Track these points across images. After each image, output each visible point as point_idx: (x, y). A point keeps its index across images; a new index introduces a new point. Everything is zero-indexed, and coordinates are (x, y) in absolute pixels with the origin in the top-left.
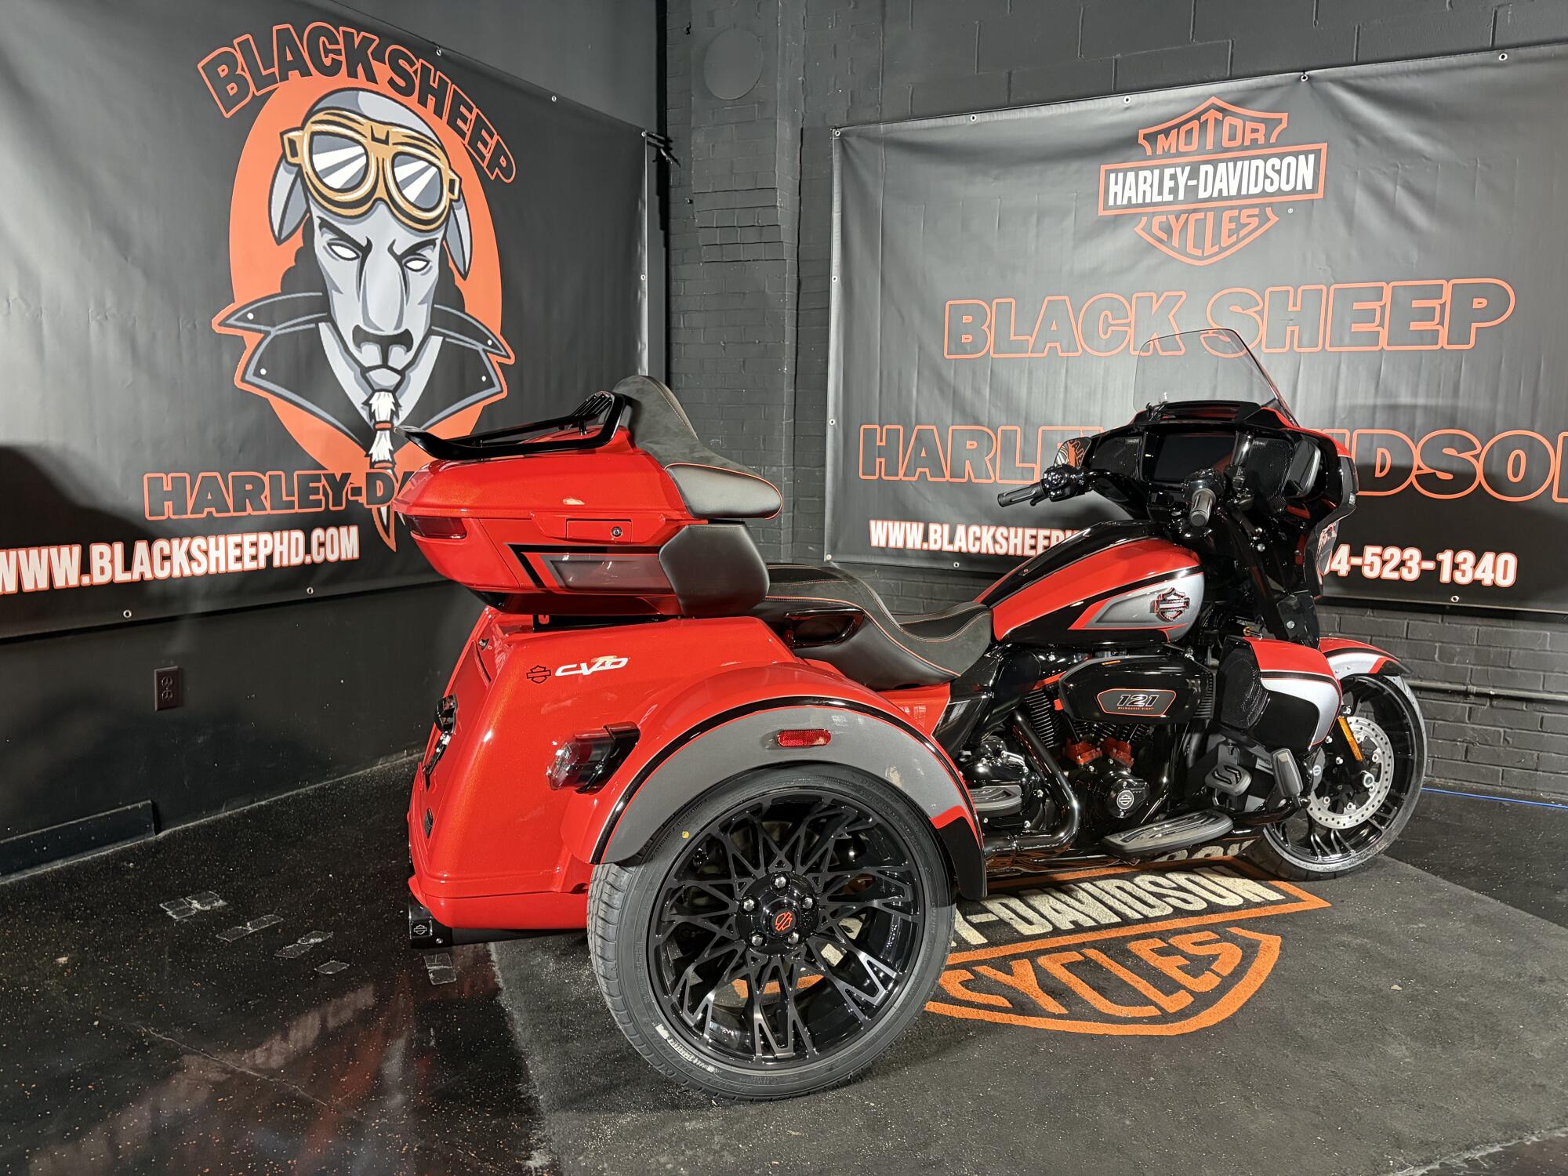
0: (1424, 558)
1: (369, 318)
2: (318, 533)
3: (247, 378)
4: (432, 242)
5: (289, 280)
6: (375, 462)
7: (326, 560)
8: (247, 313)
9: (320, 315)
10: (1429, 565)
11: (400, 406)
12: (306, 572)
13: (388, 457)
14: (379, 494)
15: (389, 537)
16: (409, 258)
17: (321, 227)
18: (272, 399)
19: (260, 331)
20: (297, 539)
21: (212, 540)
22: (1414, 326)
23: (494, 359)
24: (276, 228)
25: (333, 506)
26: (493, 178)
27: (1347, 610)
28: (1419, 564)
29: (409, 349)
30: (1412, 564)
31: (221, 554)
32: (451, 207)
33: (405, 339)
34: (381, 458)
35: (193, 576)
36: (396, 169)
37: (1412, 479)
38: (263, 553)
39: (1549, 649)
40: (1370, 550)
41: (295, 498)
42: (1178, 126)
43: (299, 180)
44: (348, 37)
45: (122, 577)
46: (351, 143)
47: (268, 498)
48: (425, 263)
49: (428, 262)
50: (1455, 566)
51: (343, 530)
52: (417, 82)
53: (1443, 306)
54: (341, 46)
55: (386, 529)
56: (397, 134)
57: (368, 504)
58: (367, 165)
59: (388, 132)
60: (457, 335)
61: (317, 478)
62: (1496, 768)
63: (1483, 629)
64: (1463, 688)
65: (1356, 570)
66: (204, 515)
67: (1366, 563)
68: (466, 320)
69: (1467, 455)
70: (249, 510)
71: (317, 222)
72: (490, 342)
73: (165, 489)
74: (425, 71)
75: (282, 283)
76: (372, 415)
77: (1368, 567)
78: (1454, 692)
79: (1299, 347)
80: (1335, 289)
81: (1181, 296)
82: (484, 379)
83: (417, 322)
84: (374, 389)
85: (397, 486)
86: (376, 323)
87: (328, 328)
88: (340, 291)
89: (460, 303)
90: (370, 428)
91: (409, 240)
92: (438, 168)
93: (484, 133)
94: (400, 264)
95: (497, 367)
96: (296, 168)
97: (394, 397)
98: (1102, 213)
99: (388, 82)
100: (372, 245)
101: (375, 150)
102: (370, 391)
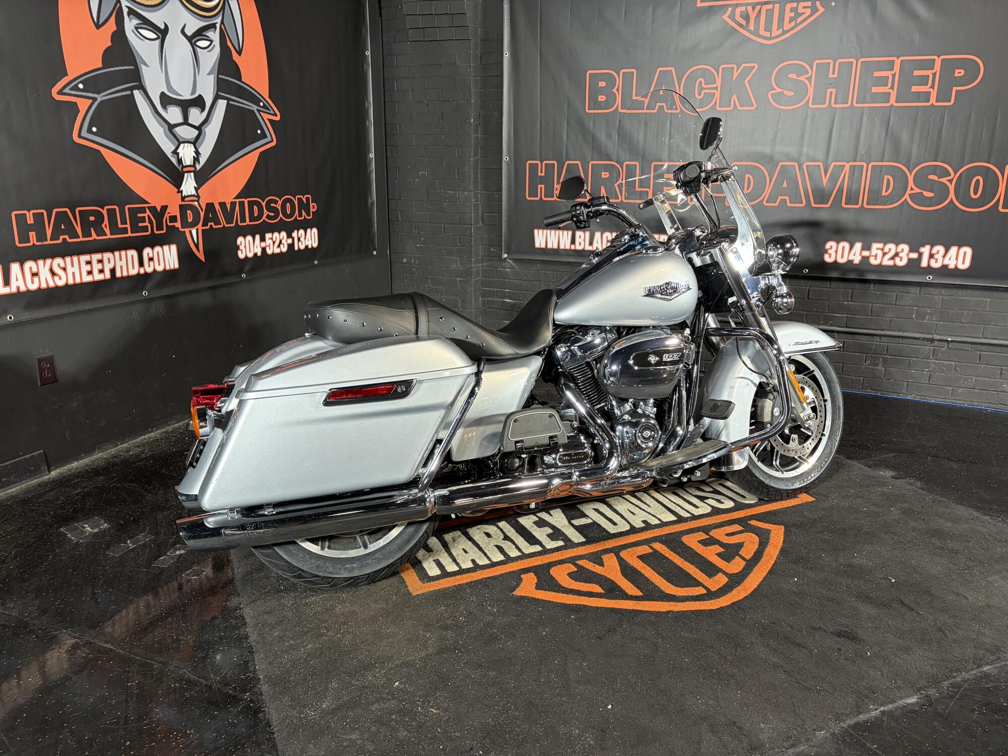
0: (911, 251)
1: (171, 86)
2: (147, 251)
3: (83, 135)
4: (213, 26)
5: (109, 57)
6: (185, 197)
7: (155, 270)
8: (77, 85)
9: (134, 84)
10: (914, 256)
11: (200, 154)
12: (141, 280)
13: (194, 192)
14: (190, 220)
15: (199, 250)
16: (197, 38)
17: (129, 14)
18: (102, 150)
19: (89, 98)
20: (132, 256)
21: (68, 259)
22: (915, 89)
23: (265, 116)
24: (95, 15)
25: (157, 230)
27: (857, 287)
28: (908, 255)
29: (203, 110)
30: (903, 254)
31: (76, 269)
33: (199, 102)
34: (189, 194)
35: (56, 287)
37: (907, 196)
38: (108, 268)
39: (988, 309)
40: (875, 246)
41: (128, 226)
47: (108, 226)
48: (210, 42)
49: (211, 41)
50: (931, 256)
51: (166, 248)
53: (934, 75)
55: (197, 246)
57: (182, 228)
60: (237, 99)
61: (143, 210)
62: (948, 388)
63: (945, 298)
64: (930, 336)
65: (865, 259)
66: (60, 241)
67: (872, 254)
68: (243, 87)
69: (944, 180)
70: (94, 236)
71: (125, 10)
72: (261, 104)
73: (29, 222)
75: (103, 59)
76: (180, 161)
77: (874, 258)
78: (924, 339)
79: (835, 104)
80: (862, 62)
81: (755, 67)
82: (259, 132)
83: (207, 88)
84: (179, 142)
85: (202, 214)
86: (177, 91)
87: (141, 94)
88: (146, 65)
89: (238, 74)
90: (178, 170)
91: (198, 24)
94: (191, 43)
95: (268, 123)
97: (195, 147)
98: (699, 4)
100: (168, 28)
102: (177, 143)
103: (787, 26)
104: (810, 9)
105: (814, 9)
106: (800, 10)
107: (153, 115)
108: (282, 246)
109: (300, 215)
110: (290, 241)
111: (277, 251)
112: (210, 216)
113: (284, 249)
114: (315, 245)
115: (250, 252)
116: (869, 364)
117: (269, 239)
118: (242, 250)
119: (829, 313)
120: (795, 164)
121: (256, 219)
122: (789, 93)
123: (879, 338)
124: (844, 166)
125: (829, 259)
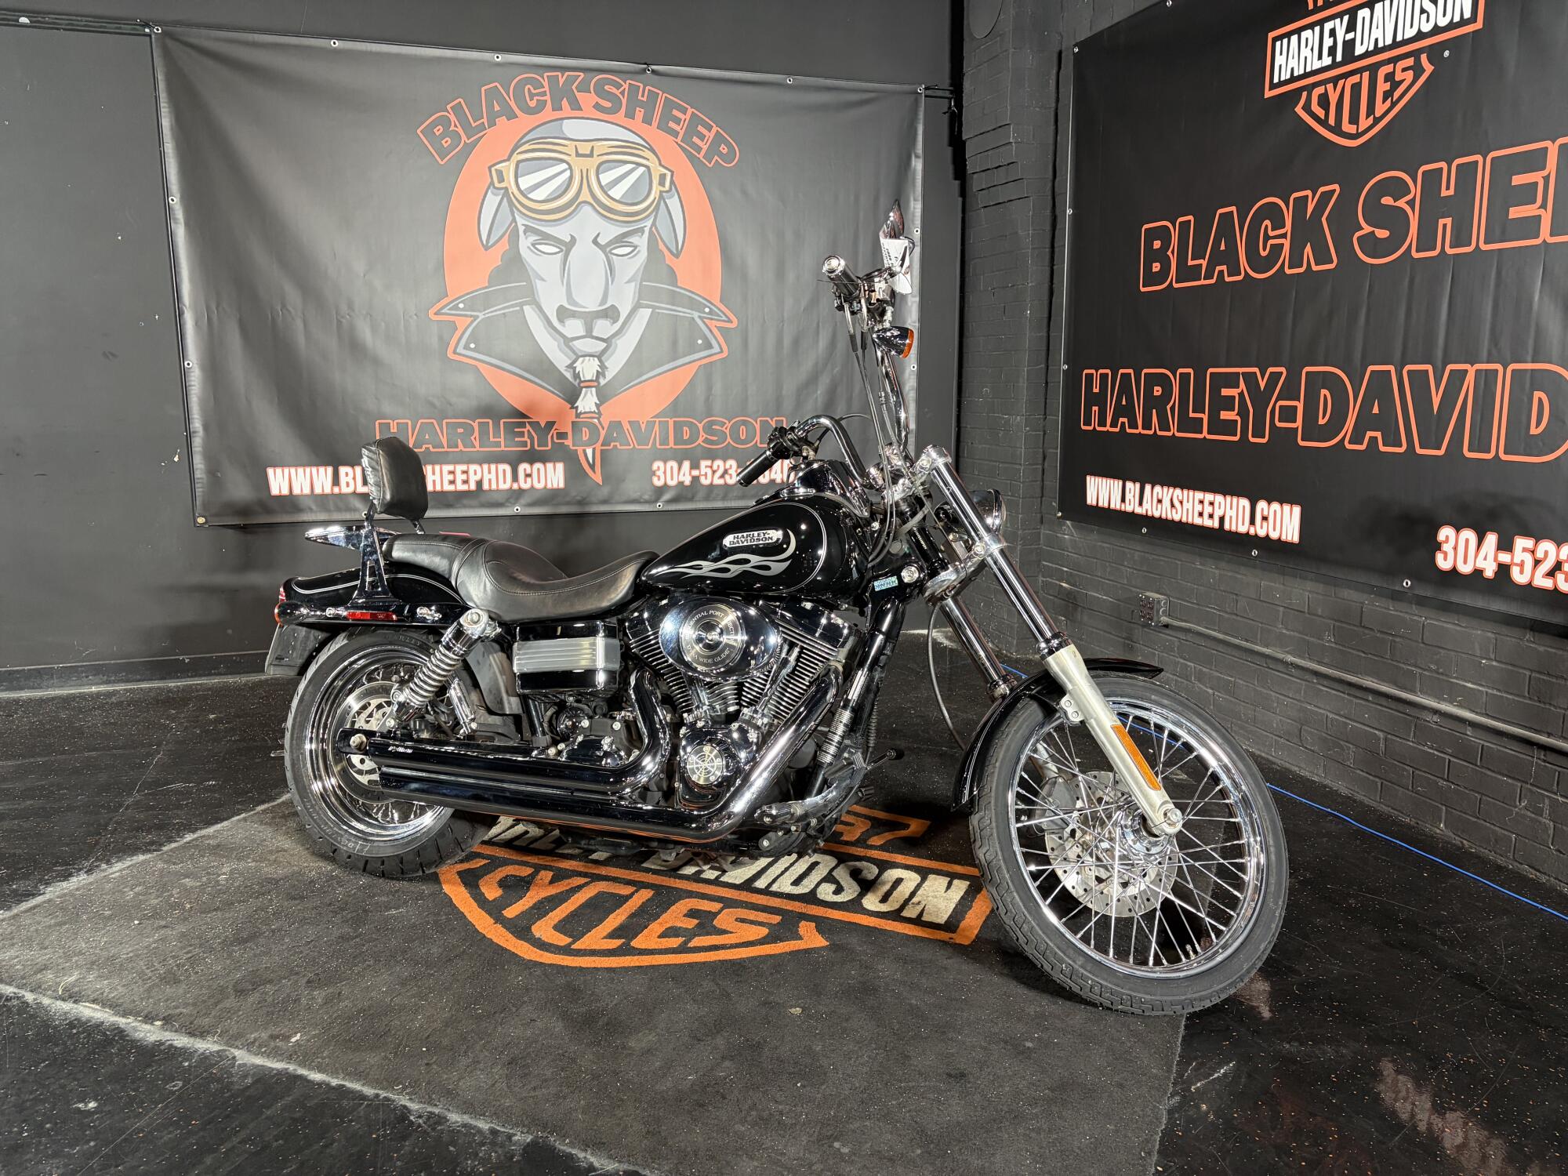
1: (573, 299)
2: (523, 467)
3: (458, 351)
4: (641, 230)
5: (495, 276)
6: (581, 413)
7: (532, 486)
8: (459, 303)
9: (526, 300)
11: (606, 368)
12: (517, 495)
13: (594, 409)
14: (584, 439)
15: (594, 472)
16: (614, 246)
17: (525, 233)
18: (480, 366)
19: (471, 316)
20: (504, 471)
23: (712, 323)
24: (484, 238)
25: (538, 446)
26: (711, 166)
27: (1504, 629)
29: (614, 322)
31: (437, 477)
32: (661, 197)
33: (610, 313)
34: (587, 410)
36: (601, 176)
38: (473, 480)
40: (1521, 543)
41: (502, 440)
43: (505, 199)
44: (553, 81)
45: (360, 490)
47: (477, 439)
48: (632, 249)
49: (636, 247)
51: (550, 466)
52: (624, 101)
54: (547, 89)
55: (592, 467)
56: (601, 147)
57: (573, 446)
58: (571, 178)
59: (592, 147)
60: (668, 306)
65: (1503, 570)
66: (423, 450)
67: (1515, 561)
68: (679, 293)
70: (461, 447)
71: (521, 229)
72: (707, 310)
73: (392, 431)
74: (633, 90)
75: (490, 278)
76: (576, 376)
77: (1519, 569)
79: (1451, 247)
80: (1493, 159)
81: (1335, 190)
82: (700, 342)
83: (624, 298)
84: (578, 355)
85: (603, 433)
86: (580, 302)
87: (532, 308)
88: (543, 280)
89: (672, 278)
90: (575, 386)
91: (614, 231)
92: (648, 167)
93: (700, 128)
94: (604, 252)
95: (715, 331)
96: (502, 191)
97: (600, 361)
98: (1268, 94)
99: (594, 107)
100: (575, 240)
101: (578, 164)
102: (574, 357)
103: (1380, 108)
104: (1411, 73)
105: (1418, 70)
106: (1397, 78)
107: (545, 328)
108: (727, 477)
111: (721, 482)
112: (615, 435)
113: (731, 480)
115: (672, 479)
116: (1526, 808)
117: (706, 467)
118: (659, 477)
119: (1457, 678)
120: (1391, 368)
121: (685, 442)
122: (1383, 234)
123: (1543, 753)
124: (1466, 371)
125: (1443, 563)
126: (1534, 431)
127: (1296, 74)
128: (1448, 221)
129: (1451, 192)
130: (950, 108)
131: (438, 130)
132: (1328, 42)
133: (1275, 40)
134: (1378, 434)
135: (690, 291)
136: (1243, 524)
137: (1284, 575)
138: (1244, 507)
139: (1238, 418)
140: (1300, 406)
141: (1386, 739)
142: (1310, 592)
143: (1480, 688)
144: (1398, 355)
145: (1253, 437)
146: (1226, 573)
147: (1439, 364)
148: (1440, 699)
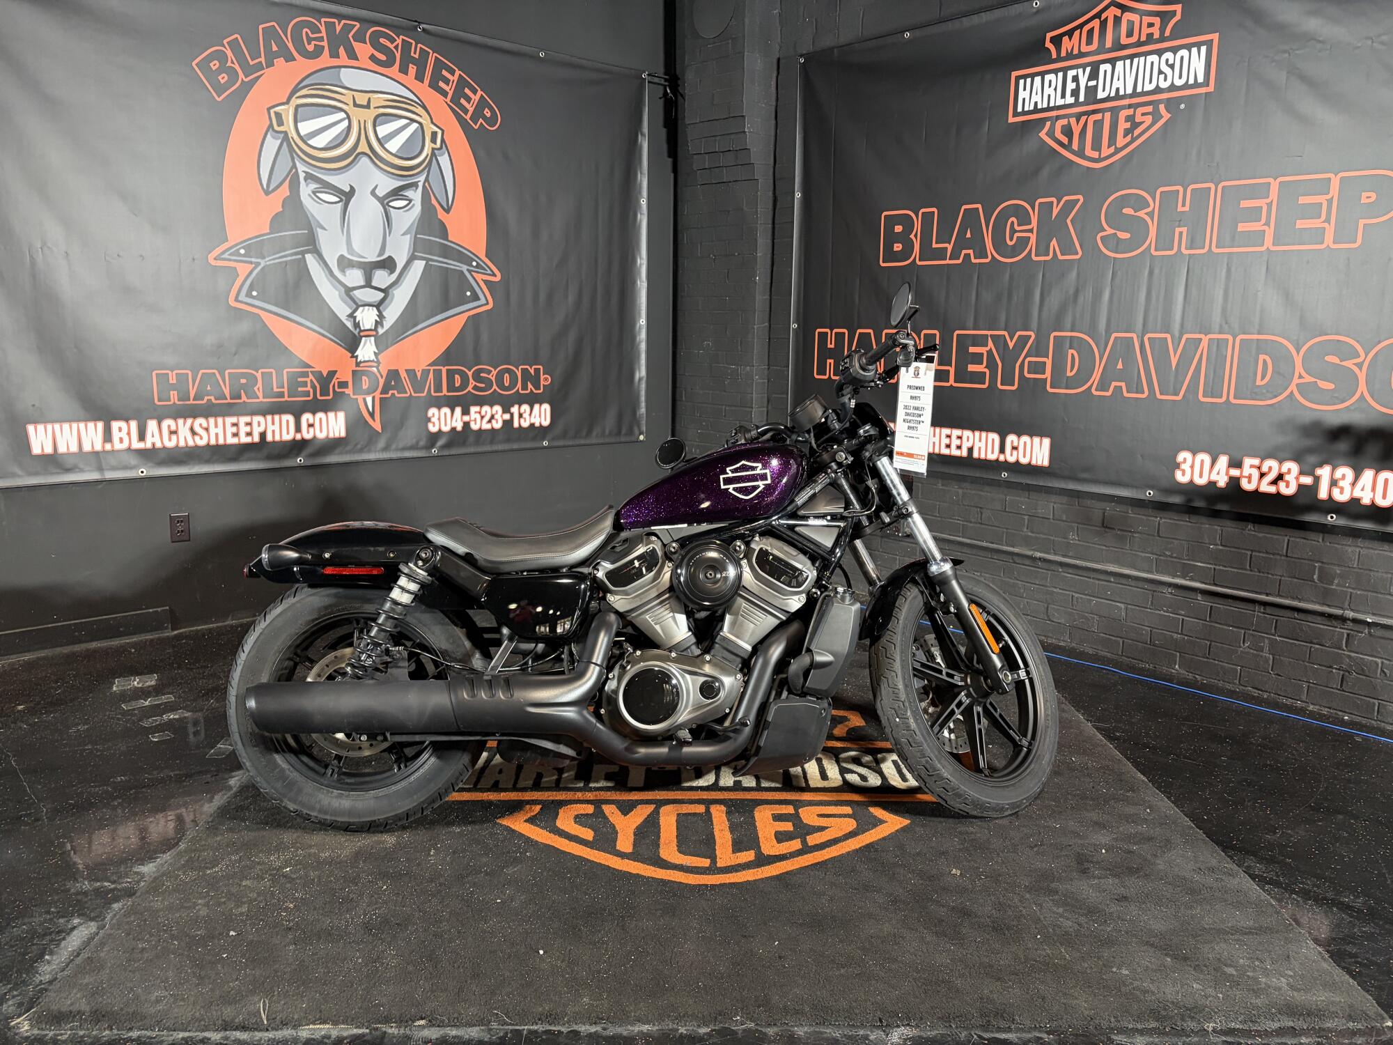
0: (1302, 473)
1: (353, 250)
2: (306, 417)
3: (240, 298)
4: (415, 185)
5: (278, 222)
6: (360, 362)
7: (315, 437)
8: (240, 248)
9: (307, 248)
10: (1307, 480)
11: (385, 318)
12: (298, 446)
13: (373, 357)
14: (365, 387)
15: (374, 420)
16: (391, 199)
17: (306, 181)
18: (263, 314)
19: (251, 263)
20: (288, 421)
21: (212, 420)
22: (1300, 224)
23: (479, 277)
24: (264, 183)
25: (321, 396)
26: (476, 127)
27: (1228, 523)
28: (1297, 478)
29: (392, 272)
30: (1291, 477)
31: (220, 430)
32: (433, 154)
33: (387, 264)
34: (367, 359)
35: (196, 447)
36: (378, 128)
37: (1293, 387)
38: (257, 432)
40: (1248, 462)
41: (285, 390)
42: (1081, 26)
43: (285, 144)
44: (330, 26)
45: (137, 445)
46: (334, 110)
47: (261, 388)
48: (408, 202)
49: (410, 201)
50: (1334, 483)
51: (331, 415)
53: (1330, 201)
54: (324, 34)
55: (372, 415)
56: (377, 99)
57: (354, 394)
58: (349, 127)
59: (369, 99)
60: (441, 259)
61: (305, 375)
62: (1372, 700)
63: (1364, 552)
64: (1339, 612)
65: (1234, 482)
66: (205, 401)
67: (1244, 474)
68: (450, 246)
69: (1348, 364)
70: (244, 398)
71: (302, 176)
72: (474, 264)
73: (171, 382)
74: (406, 45)
75: (270, 225)
76: (357, 325)
77: (1246, 480)
78: (1330, 616)
79: (1186, 249)
80: (1223, 187)
81: (1079, 200)
82: (468, 293)
83: (400, 250)
84: (358, 305)
85: (382, 382)
86: (360, 253)
87: (315, 258)
88: (325, 229)
89: (444, 232)
90: (355, 335)
91: (391, 184)
92: (420, 124)
93: (467, 90)
94: (382, 204)
95: (482, 284)
96: (283, 135)
97: (379, 310)
98: (1011, 120)
99: (370, 58)
100: (355, 191)
101: (357, 114)
102: (355, 306)
103: (1121, 142)
104: (1150, 117)
105: (1156, 116)
106: (1137, 120)
107: (327, 277)
108: (494, 421)
109: (525, 387)
110: (507, 417)
111: (488, 426)
112: (393, 383)
113: (498, 425)
114: (546, 423)
115: (446, 425)
116: (1248, 647)
117: (476, 412)
118: (434, 423)
119: (1189, 560)
120: (1134, 336)
121: (458, 390)
122: (1124, 235)
123: (1262, 608)
124: (1201, 339)
125: (1182, 478)
126: (1259, 383)
127: (1039, 106)
128: (1184, 230)
129: (1187, 208)
130: (665, 93)
131: (215, 65)
132: (1071, 86)
133: (1018, 78)
134: (1123, 384)
135: (459, 245)
136: (993, 452)
137: (1029, 491)
138: (993, 440)
139: (987, 370)
140: (1049, 362)
141: (1126, 609)
142: (1055, 503)
143: (1209, 566)
144: (1139, 326)
145: (1002, 384)
146: (969, 491)
147: (1177, 334)
148: (1174, 576)
